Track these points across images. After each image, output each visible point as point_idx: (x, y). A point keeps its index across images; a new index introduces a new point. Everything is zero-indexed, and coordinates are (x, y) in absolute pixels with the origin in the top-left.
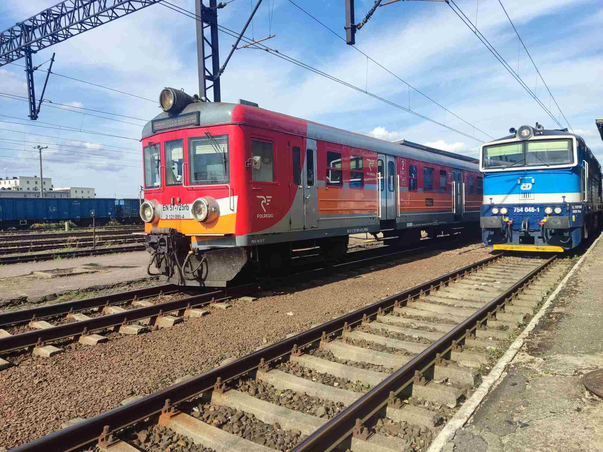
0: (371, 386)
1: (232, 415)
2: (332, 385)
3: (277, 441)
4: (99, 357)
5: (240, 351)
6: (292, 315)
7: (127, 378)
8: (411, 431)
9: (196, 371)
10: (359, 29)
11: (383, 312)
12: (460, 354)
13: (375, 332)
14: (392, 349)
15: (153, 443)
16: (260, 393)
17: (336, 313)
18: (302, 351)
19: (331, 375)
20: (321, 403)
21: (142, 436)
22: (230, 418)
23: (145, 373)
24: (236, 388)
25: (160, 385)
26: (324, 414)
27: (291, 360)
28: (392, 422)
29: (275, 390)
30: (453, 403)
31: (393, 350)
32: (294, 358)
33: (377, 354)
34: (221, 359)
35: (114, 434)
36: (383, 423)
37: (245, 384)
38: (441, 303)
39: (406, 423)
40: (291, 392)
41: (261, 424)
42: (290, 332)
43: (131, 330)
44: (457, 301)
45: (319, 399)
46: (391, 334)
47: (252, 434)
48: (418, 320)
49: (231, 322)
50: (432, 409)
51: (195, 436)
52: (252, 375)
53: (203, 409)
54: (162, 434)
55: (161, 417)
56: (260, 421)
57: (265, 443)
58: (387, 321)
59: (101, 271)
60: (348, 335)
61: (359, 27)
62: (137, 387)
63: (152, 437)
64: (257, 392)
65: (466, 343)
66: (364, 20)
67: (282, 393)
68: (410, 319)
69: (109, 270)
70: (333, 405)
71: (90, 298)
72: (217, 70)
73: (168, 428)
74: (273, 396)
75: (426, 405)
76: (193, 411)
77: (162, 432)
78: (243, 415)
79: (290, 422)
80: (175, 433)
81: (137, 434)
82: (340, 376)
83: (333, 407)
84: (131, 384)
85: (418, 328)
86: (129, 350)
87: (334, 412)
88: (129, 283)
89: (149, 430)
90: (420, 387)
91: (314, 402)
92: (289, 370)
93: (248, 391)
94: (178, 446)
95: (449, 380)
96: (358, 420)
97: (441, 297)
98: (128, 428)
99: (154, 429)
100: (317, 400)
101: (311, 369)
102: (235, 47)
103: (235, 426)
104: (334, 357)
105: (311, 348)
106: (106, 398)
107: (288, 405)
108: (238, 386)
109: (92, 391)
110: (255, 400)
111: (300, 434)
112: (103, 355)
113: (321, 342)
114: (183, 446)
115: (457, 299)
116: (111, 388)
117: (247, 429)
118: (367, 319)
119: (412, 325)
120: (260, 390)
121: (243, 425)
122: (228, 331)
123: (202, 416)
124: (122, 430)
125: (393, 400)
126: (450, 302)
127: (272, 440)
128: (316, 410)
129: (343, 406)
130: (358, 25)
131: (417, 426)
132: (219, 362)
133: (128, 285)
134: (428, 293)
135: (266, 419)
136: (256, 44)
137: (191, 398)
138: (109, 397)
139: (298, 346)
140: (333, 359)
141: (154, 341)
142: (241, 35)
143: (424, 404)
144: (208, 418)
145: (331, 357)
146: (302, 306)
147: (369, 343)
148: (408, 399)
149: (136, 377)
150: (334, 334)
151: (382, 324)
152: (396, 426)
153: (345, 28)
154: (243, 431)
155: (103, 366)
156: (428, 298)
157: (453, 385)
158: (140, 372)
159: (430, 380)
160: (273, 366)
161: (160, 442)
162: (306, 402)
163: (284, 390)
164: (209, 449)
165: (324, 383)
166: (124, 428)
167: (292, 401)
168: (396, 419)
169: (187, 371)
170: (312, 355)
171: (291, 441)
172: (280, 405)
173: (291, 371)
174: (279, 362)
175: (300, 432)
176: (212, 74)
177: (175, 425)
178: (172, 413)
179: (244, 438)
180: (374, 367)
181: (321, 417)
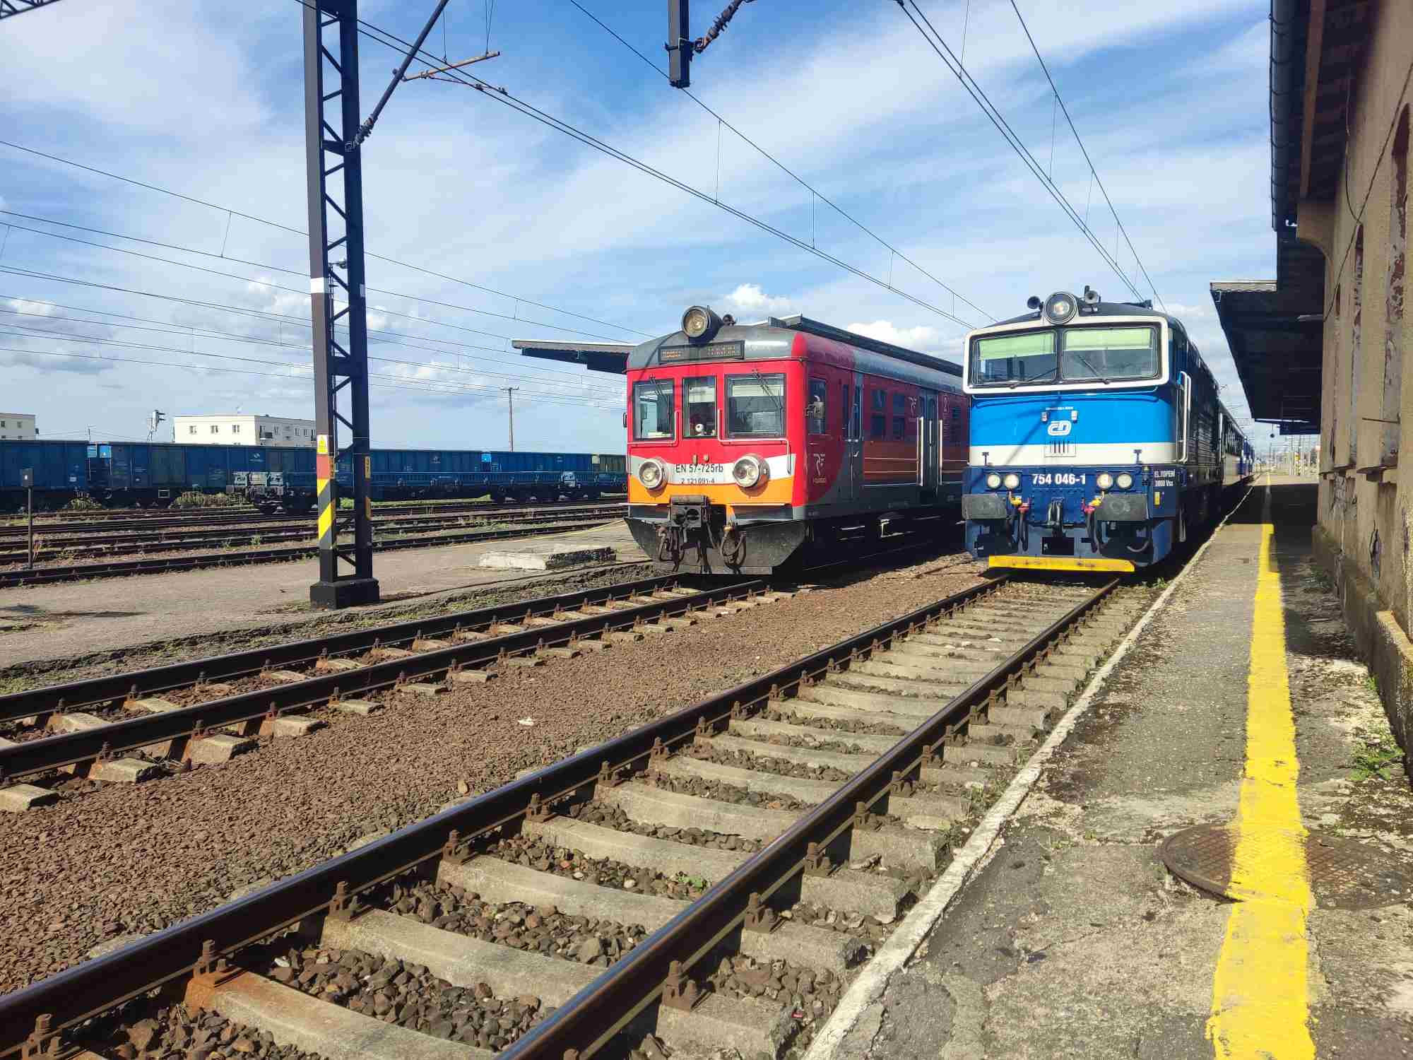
0: (709, 885)
1: (373, 972)
2: (621, 886)
3: (481, 1026)
4: (33, 840)
5: (401, 815)
6: (531, 724)
7: (106, 893)
8: (794, 981)
9: (284, 869)
10: (700, 51)
11: (744, 713)
12: (907, 800)
13: (726, 758)
14: (761, 795)
15: (169, 1049)
16: (446, 914)
17: (637, 717)
18: (551, 809)
19: (618, 863)
20: (590, 931)
21: (141, 1034)
22: (366, 978)
23: (152, 878)
24: (385, 906)
25: (190, 906)
26: (596, 954)
27: (523, 833)
28: (753, 963)
29: (484, 905)
30: (889, 913)
31: (762, 800)
32: (530, 827)
33: (727, 810)
34: (351, 837)
35: (65, 1036)
36: (732, 968)
37: (409, 896)
38: (873, 688)
39: (784, 965)
40: (521, 907)
41: (444, 988)
42: (525, 766)
43: (119, 771)
44: (907, 683)
45: (588, 922)
46: (760, 761)
47: (422, 1014)
48: (821, 727)
49: (380, 744)
50: (843, 928)
51: (278, 1027)
52: (429, 872)
53: (301, 960)
54: (192, 1025)
55: (190, 984)
56: (442, 981)
57: (453, 1032)
58: (753, 733)
59: (44, 624)
60: (662, 767)
61: (700, 46)
62: (131, 913)
63: (166, 1036)
64: (437, 911)
65: (922, 776)
66: (712, 32)
67: (500, 911)
68: (802, 727)
69: (67, 622)
70: (620, 933)
71: (15, 692)
72: (355, 130)
73: (209, 1010)
74: (477, 921)
75: (831, 920)
76: (276, 966)
77: (194, 1021)
78: (402, 970)
79: (515, 979)
80: (226, 1021)
81: (128, 1030)
82: (638, 865)
83: (619, 937)
84: (116, 905)
85: (820, 747)
86: (113, 822)
87: (621, 948)
88: (118, 655)
89: (160, 1017)
90: (817, 880)
91: (575, 927)
92: (518, 857)
93: (415, 912)
94: (234, 1052)
95: (882, 860)
96: (674, 965)
97: (873, 675)
98: (103, 1015)
99: (172, 1015)
100: (584, 922)
101: (572, 852)
102: (399, 76)
103: (380, 998)
104: (627, 820)
105: (573, 800)
106: (49, 943)
107: (511, 941)
108: (391, 902)
109: (11, 929)
110: (431, 931)
111: (539, 1006)
112: (43, 837)
113: (598, 787)
114: (245, 1053)
115: (907, 679)
116: (63, 917)
117: (410, 1003)
118: (706, 729)
119: (807, 739)
120: (446, 907)
121: (399, 994)
122: (372, 767)
123: (296, 977)
124: (87, 1023)
125: (756, 911)
126: (891, 686)
127: (468, 1027)
128: (578, 947)
129: (644, 933)
130: (697, 43)
131: (809, 970)
132: (346, 845)
133: (115, 661)
134: (845, 667)
135: (455, 976)
136: (452, 72)
137: (271, 935)
138: (55, 942)
139: (541, 798)
140: (624, 825)
141: (179, 799)
142: (416, 48)
143: (826, 918)
144: (312, 981)
145: (621, 820)
146: (557, 702)
147: (709, 785)
148: (790, 908)
149: (129, 889)
150: (628, 767)
151: (740, 740)
152: (762, 972)
153: (668, 48)
154: (399, 1007)
155: (43, 865)
156: (844, 677)
157: (891, 872)
158: (139, 875)
159: (840, 863)
160: (480, 848)
161: (187, 1045)
162: (557, 928)
163: (505, 904)
164: (311, 1055)
165: (600, 883)
166: (92, 1017)
167: (523, 928)
168: (763, 956)
169: (263, 869)
170: (575, 817)
171: (515, 1024)
172: (494, 940)
173: (523, 858)
174: (495, 838)
175: (539, 1002)
176: (341, 138)
177: (227, 1002)
178: (218, 974)
179: (402, 1024)
180: (719, 839)
181: (591, 962)
